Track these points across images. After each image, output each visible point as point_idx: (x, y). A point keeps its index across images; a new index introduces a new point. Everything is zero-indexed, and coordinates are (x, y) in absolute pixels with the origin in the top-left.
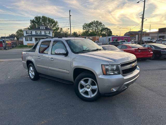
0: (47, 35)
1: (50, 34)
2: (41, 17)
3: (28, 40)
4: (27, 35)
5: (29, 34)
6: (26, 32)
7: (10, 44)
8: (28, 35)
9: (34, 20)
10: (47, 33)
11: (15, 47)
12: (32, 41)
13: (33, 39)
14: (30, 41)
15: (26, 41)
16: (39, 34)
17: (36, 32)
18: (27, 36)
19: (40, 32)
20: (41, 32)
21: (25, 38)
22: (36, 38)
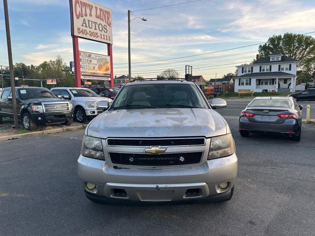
0: (284, 71)
1: (290, 70)
2: (282, 37)
3: (243, 84)
4: (243, 74)
5: (247, 73)
6: (243, 68)
7: (212, 90)
8: (245, 74)
9: (266, 44)
10: (283, 69)
11: (219, 95)
12: (250, 85)
13: (254, 81)
14: (246, 85)
15: (239, 85)
16: (265, 71)
17: (261, 67)
18: (242, 76)
19: (268, 67)
20: (271, 66)
21: (238, 80)
22: (260, 80)
